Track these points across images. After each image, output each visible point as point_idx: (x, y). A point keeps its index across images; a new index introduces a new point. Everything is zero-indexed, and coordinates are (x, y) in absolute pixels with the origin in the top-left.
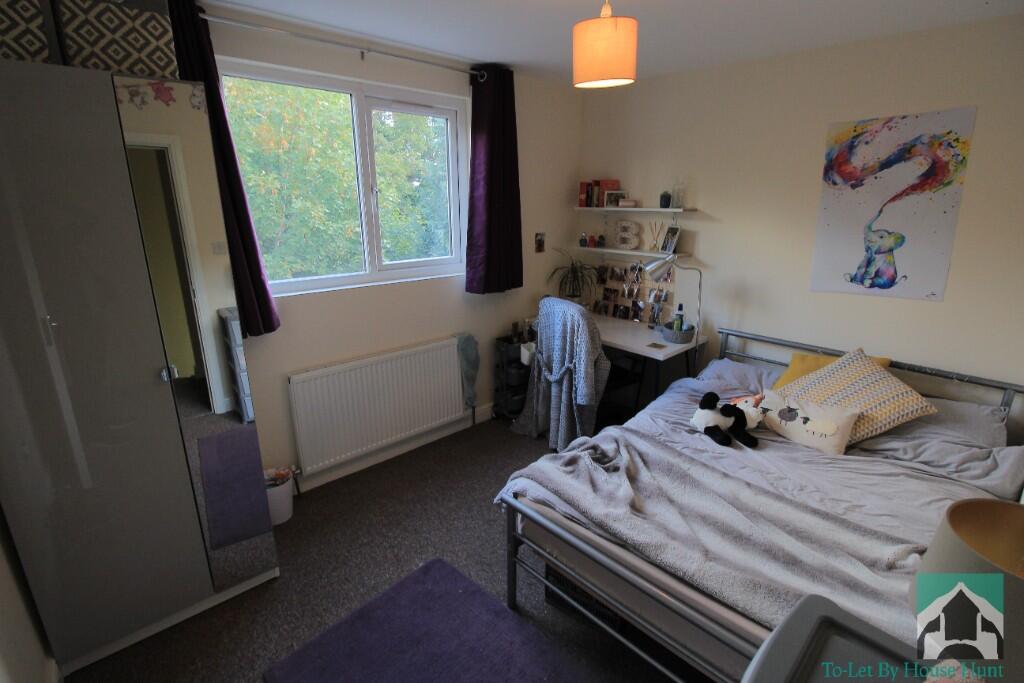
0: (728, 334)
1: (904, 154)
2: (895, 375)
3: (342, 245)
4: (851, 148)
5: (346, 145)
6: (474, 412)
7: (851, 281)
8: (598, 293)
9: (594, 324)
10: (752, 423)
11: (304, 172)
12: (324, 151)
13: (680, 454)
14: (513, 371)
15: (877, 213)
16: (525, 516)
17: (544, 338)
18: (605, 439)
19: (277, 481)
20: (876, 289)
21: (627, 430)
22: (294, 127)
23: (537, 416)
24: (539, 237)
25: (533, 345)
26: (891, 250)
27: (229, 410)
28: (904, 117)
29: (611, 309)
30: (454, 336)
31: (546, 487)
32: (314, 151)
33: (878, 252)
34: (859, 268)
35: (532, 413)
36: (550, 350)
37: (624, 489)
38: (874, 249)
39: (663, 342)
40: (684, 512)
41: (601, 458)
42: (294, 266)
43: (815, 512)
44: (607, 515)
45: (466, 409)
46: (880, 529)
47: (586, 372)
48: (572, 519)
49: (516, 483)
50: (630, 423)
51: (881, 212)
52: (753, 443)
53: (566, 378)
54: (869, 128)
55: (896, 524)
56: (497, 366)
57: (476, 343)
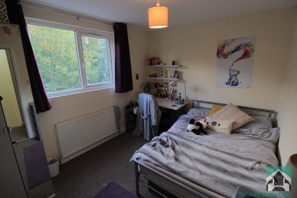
0: (194, 101)
1: (238, 49)
2: (241, 110)
3: (74, 80)
4: (224, 47)
5: (73, 48)
6: (120, 130)
7: (226, 84)
8: (155, 90)
9: (156, 100)
10: (204, 127)
11: (59, 57)
12: (66, 50)
13: (186, 139)
14: (132, 116)
15: (232, 65)
16: (141, 166)
17: (141, 105)
18: (163, 136)
19: (52, 162)
20: (233, 86)
21: (169, 133)
22: (56, 43)
23: (140, 130)
24: (137, 75)
25: (137, 108)
26: (236, 75)
27: (35, 137)
28: (237, 39)
29: (159, 95)
30: (112, 107)
31: (147, 155)
32: (62, 50)
33: (233, 76)
34: (228, 80)
35: (138, 129)
36: (143, 109)
37: (172, 153)
38: (232, 75)
39: (176, 105)
40: (191, 158)
41: (163, 143)
42: (57, 86)
43: (227, 153)
44: (168, 163)
45: (117, 130)
46: (246, 157)
47: (155, 115)
48: (156, 165)
49: (137, 155)
50: (169, 130)
51: (233, 65)
52: (206, 133)
53: (149, 117)
54: (228, 42)
55: (250, 154)
56: (126, 115)
57: (119, 108)
